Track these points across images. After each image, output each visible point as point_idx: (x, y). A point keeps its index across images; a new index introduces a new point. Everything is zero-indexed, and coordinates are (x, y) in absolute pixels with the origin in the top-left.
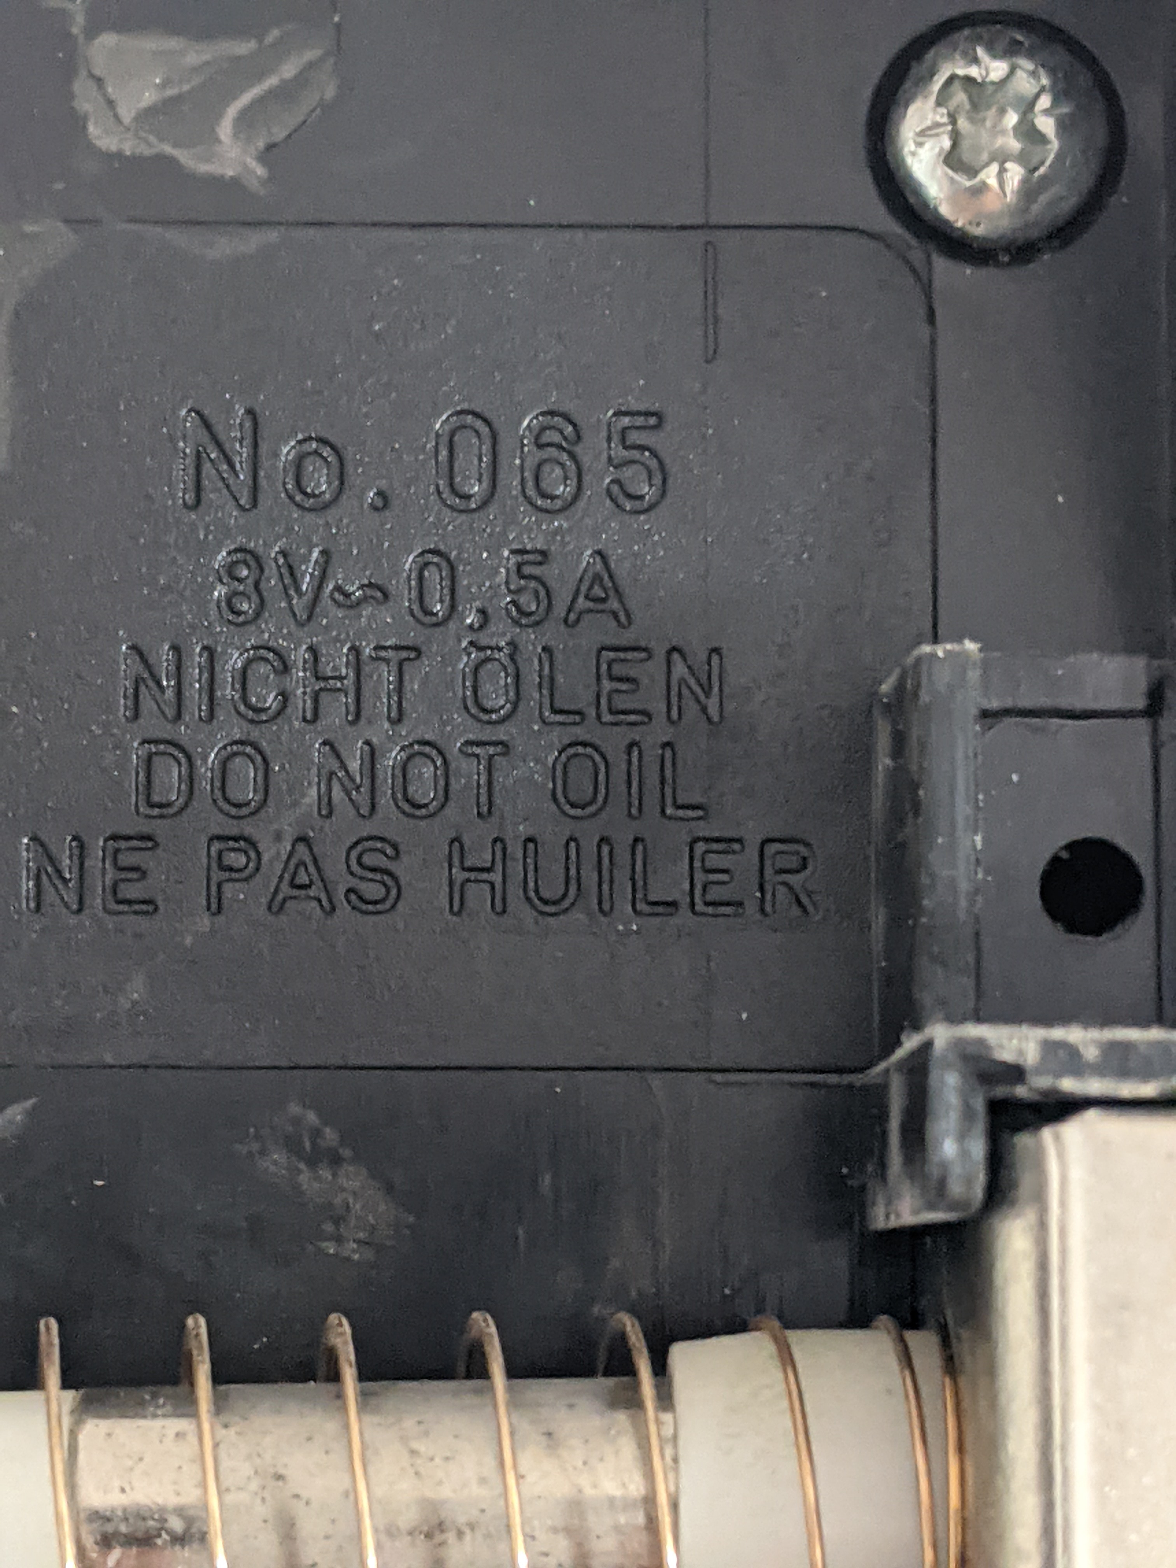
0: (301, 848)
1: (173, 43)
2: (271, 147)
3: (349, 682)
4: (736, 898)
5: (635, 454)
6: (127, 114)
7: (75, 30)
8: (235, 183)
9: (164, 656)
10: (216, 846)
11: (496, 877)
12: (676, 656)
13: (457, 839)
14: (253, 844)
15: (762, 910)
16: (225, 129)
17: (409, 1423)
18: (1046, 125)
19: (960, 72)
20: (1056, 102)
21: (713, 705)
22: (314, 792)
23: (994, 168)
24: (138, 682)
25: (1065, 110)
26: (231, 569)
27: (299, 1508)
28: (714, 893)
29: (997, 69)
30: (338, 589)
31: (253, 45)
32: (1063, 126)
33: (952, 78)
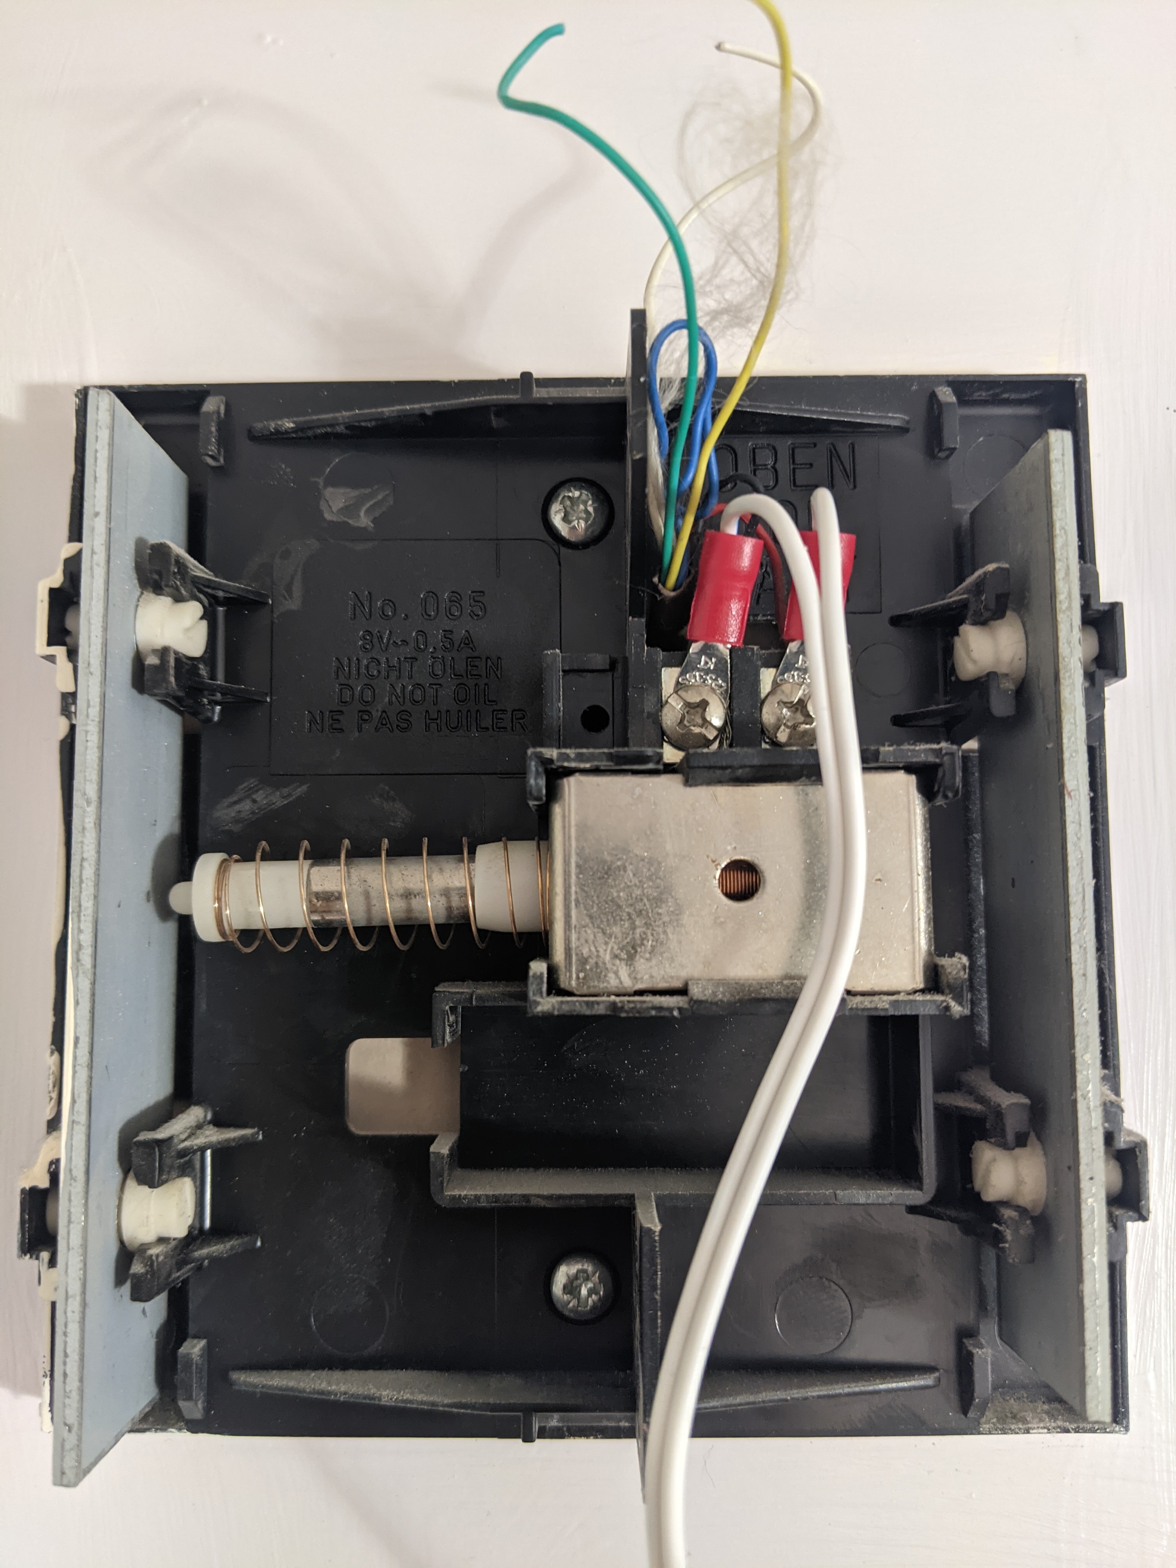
0: (384, 714)
1: (348, 490)
2: (375, 518)
3: (397, 669)
4: (504, 726)
5: (477, 604)
6: (335, 509)
7: (320, 487)
8: (365, 529)
9: (345, 661)
10: (360, 714)
11: (438, 721)
12: (489, 660)
13: (427, 711)
14: (371, 713)
15: (512, 730)
16: (362, 514)
17: (402, 867)
18: (590, 509)
19: (566, 495)
20: (593, 503)
21: (499, 673)
22: (387, 698)
23: (576, 521)
24: (338, 668)
25: (596, 505)
26: (364, 637)
27: (370, 889)
28: (499, 725)
29: (577, 494)
30: (394, 642)
31: (370, 490)
32: (595, 509)
33: (564, 497)
